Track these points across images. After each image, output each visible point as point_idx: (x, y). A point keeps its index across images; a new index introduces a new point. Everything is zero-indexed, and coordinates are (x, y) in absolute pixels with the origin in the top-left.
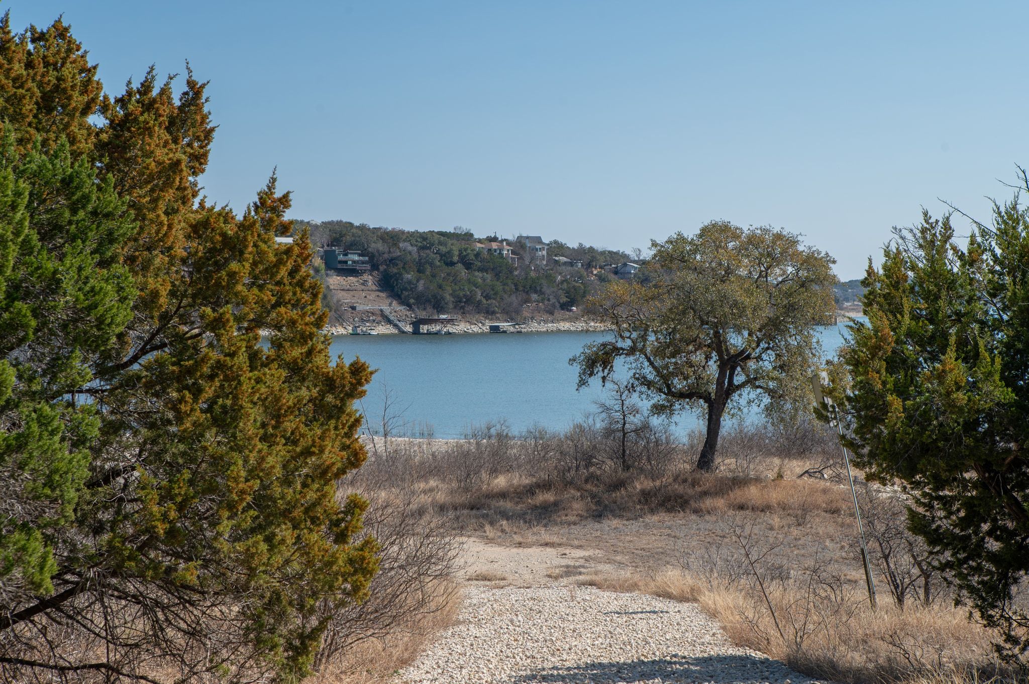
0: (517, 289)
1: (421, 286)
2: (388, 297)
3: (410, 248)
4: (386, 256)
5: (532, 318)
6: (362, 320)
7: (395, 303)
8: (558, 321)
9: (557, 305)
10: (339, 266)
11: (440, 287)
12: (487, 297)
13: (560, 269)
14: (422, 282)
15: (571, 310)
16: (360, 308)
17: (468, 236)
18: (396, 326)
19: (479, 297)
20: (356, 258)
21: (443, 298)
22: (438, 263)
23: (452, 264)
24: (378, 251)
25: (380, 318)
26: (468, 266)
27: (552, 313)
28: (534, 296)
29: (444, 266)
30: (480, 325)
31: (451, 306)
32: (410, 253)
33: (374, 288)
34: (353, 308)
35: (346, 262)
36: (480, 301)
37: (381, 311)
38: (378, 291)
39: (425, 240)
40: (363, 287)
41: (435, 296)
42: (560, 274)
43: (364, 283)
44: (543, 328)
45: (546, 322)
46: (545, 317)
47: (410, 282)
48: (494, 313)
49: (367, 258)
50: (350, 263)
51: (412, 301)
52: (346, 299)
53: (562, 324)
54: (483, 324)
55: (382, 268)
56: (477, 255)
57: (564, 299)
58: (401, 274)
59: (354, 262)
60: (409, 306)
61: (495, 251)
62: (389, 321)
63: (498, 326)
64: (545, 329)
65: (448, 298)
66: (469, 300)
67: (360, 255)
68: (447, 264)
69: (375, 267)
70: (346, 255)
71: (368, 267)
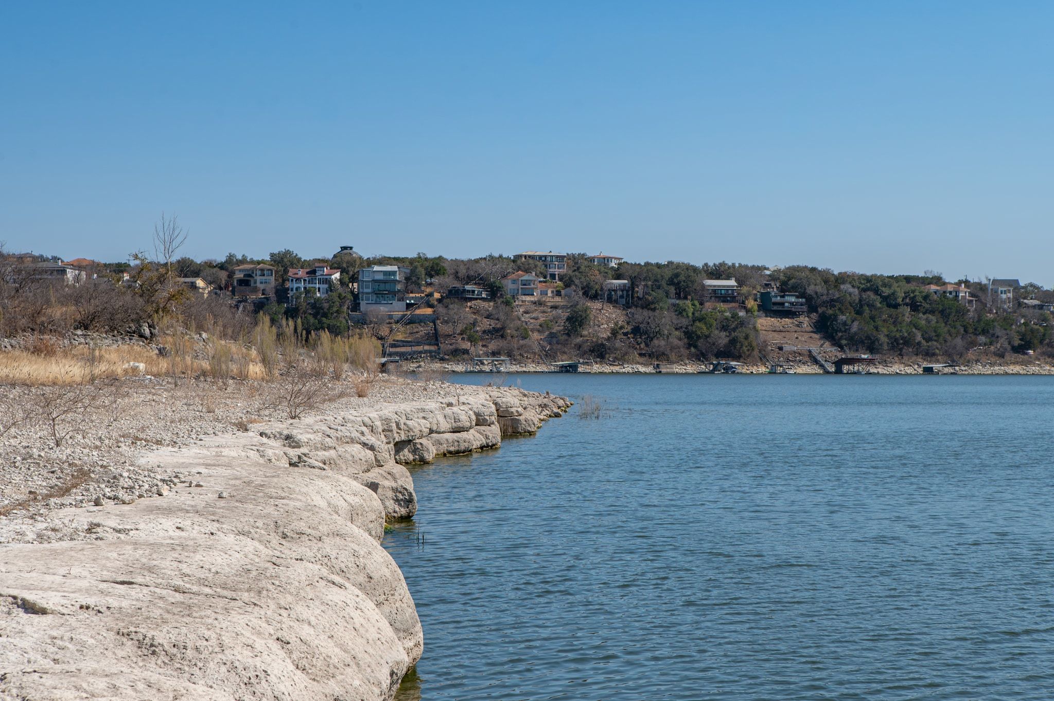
0: (966, 331)
1: (855, 327)
2: (821, 339)
3: (851, 290)
4: (825, 297)
5: (977, 361)
6: (788, 360)
7: (827, 344)
8: (1007, 364)
9: (1009, 348)
10: (775, 308)
11: (877, 328)
12: (928, 340)
13: (1024, 311)
14: (856, 324)
15: (1027, 354)
16: (787, 348)
17: (938, 280)
18: (822, 366)
19: (919, 338)
20: (793, 299)
21: (878, 340)
22: (879, 305)
23: (896, 306)
24: (816, 293)
25: (807, 359)
26: (915, 307)
27: (1002, 356)
28: (982, 339)
29: (885, 308)
30: (916, 366)
31: (886, 347)
32: (850, 294)
33: (810, 329)
34: (781, 349)
35: (782, 304)
36: (919, 343)
37: (810, 351)
38: (812, 332)
39: (870, 284)
40: (797, 328)
41: (868, 337)
42: (1023, 316)
43: (799, 325)
44: (988, 370)
45: (992, 365)
46: (993, 360)
47: (845, 324)
48: (934, 354)
49: (804, 300)
50: (787, 304)
51: (844, 342)
52: (775, 339)
53: (1012, 367)
54: (919, 366)
55: (820, 310)
56: (926, 298)
57: (1017, 342)
58: (836, 316)
59: (792, 303)
60: (841, 347)
61: (950, 293)
62: (816, 361)
63: (932, 368)
64: (989, 372)
65: (883, 339)
66: (907, 342)
67: (797, 297)
68: (889, 306)
69: (812, 309)
70: (783, 297)
71: (805, 308)
